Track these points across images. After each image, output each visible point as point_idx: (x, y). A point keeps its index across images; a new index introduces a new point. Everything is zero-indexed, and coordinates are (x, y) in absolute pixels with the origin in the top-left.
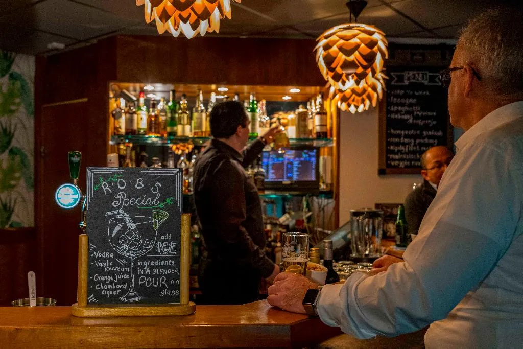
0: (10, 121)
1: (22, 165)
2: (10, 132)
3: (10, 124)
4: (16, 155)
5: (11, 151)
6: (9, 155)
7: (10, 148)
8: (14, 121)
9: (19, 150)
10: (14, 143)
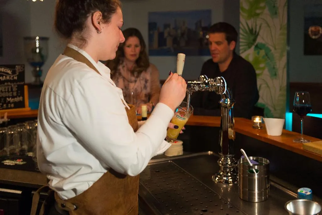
0: (256, 23)
1: (266, 57)
2: (256, 32)
3: (256, 25)
4: (261, 49)
5: (257, 47)
6: (255, 50)
7: (255, 44)
8: (259, 23)
9: (264, 45)
10: (259, 40)
